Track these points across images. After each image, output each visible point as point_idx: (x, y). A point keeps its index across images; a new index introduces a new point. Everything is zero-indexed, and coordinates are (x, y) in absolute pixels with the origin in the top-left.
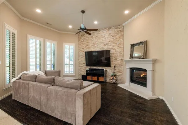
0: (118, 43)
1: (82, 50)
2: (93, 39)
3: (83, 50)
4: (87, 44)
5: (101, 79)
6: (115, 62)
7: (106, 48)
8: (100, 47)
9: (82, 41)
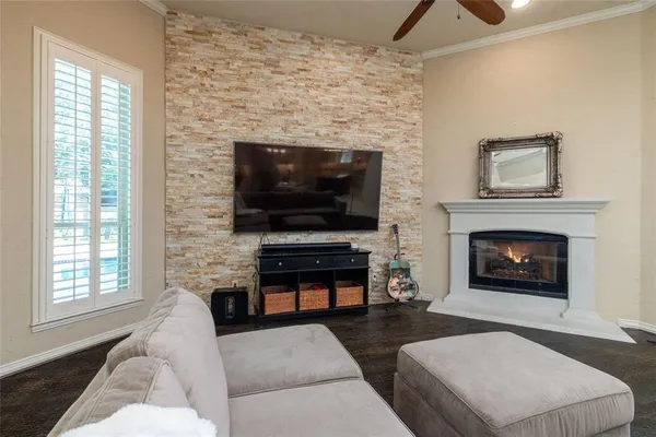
0: (403, 127)
1: (198, 126)
2: (278, 78)
3: (209, 133)
4: (236, 95)
5: (348, 296)
6: (391, 211)
7: (351, 139)
8: (323, 131)
9: (194, 70)
